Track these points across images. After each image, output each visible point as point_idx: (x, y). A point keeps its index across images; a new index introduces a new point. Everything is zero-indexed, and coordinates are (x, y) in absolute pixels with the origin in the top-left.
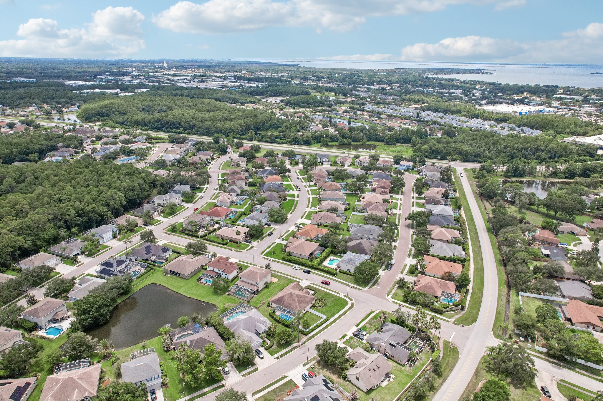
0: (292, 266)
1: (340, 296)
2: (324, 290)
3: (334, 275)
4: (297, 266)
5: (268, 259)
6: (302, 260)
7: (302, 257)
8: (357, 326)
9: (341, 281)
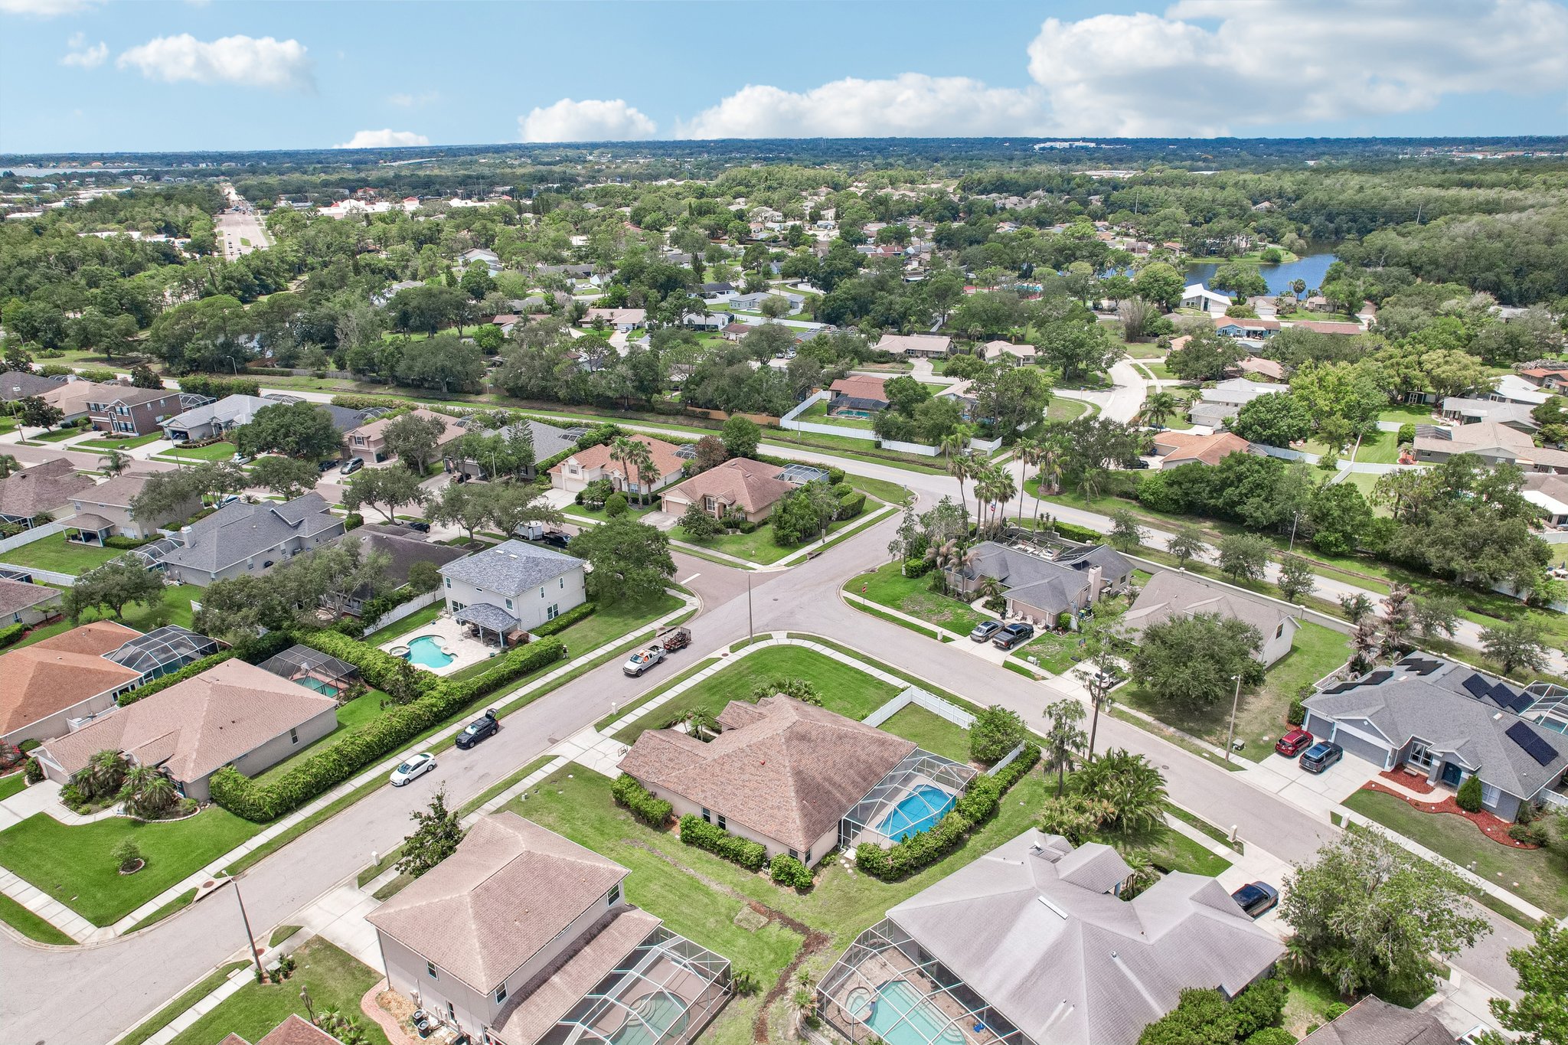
0: (384, 779)
1: (724, 663)
2: (680, 689)
3: (552, 657)
4: (410, 755)
5: (186, 900)
6: (325, 747)
7: (304, 737)
8: (946, 640)
9: (609, 647)
